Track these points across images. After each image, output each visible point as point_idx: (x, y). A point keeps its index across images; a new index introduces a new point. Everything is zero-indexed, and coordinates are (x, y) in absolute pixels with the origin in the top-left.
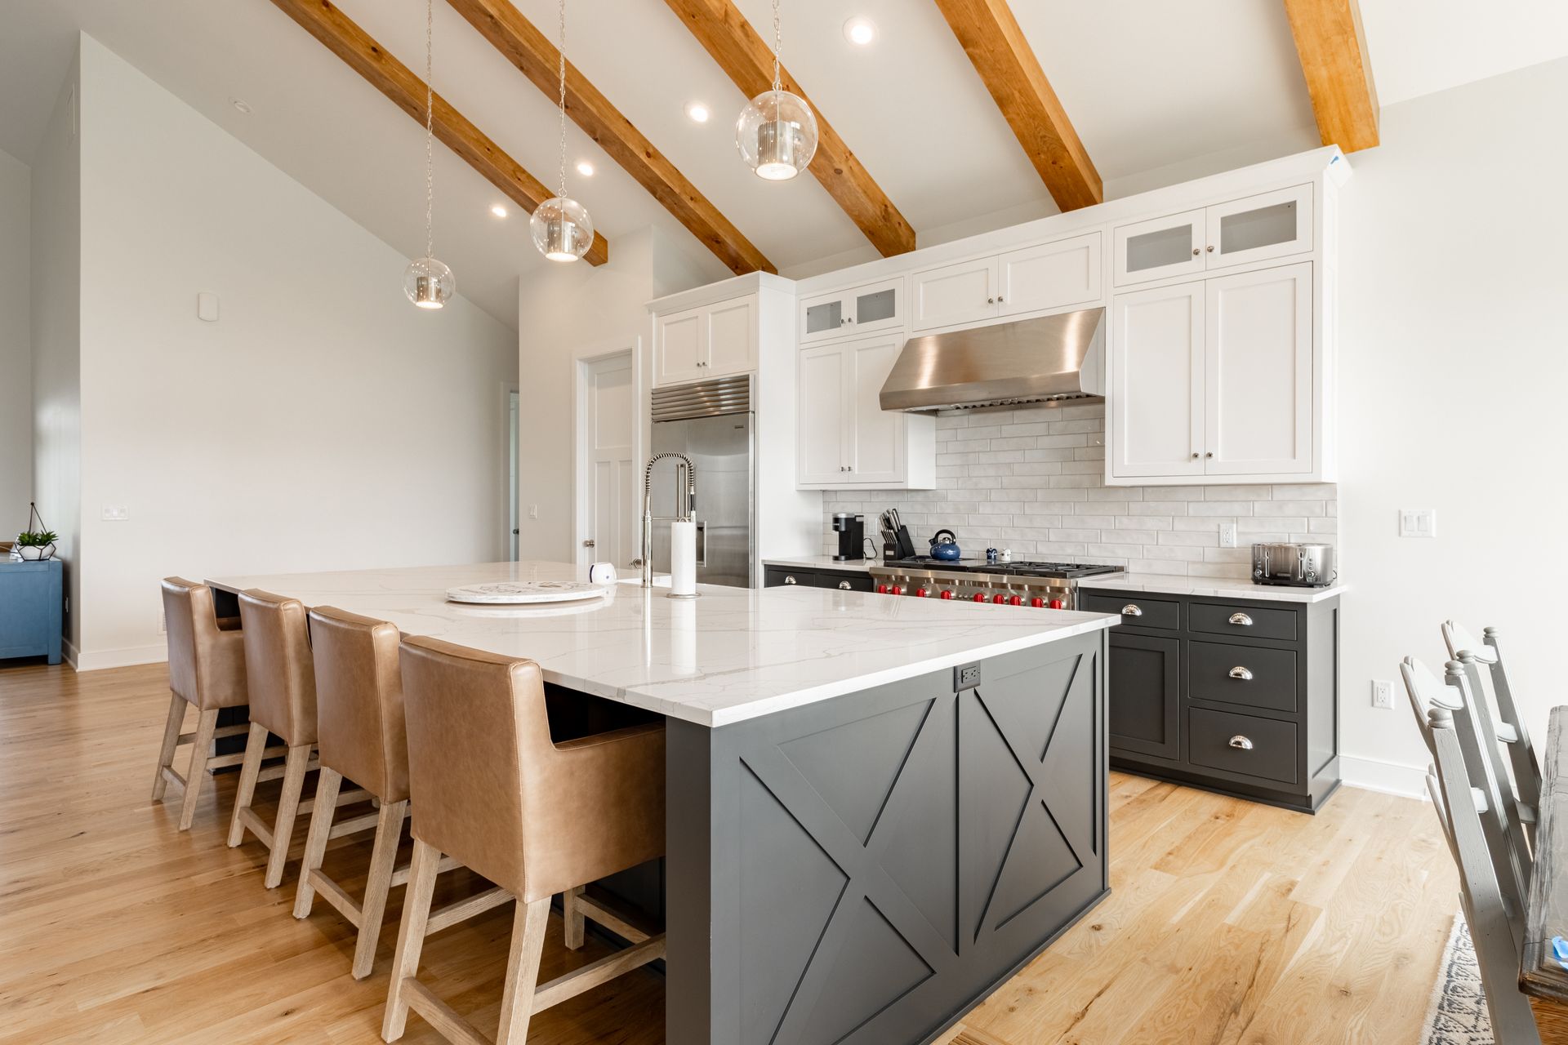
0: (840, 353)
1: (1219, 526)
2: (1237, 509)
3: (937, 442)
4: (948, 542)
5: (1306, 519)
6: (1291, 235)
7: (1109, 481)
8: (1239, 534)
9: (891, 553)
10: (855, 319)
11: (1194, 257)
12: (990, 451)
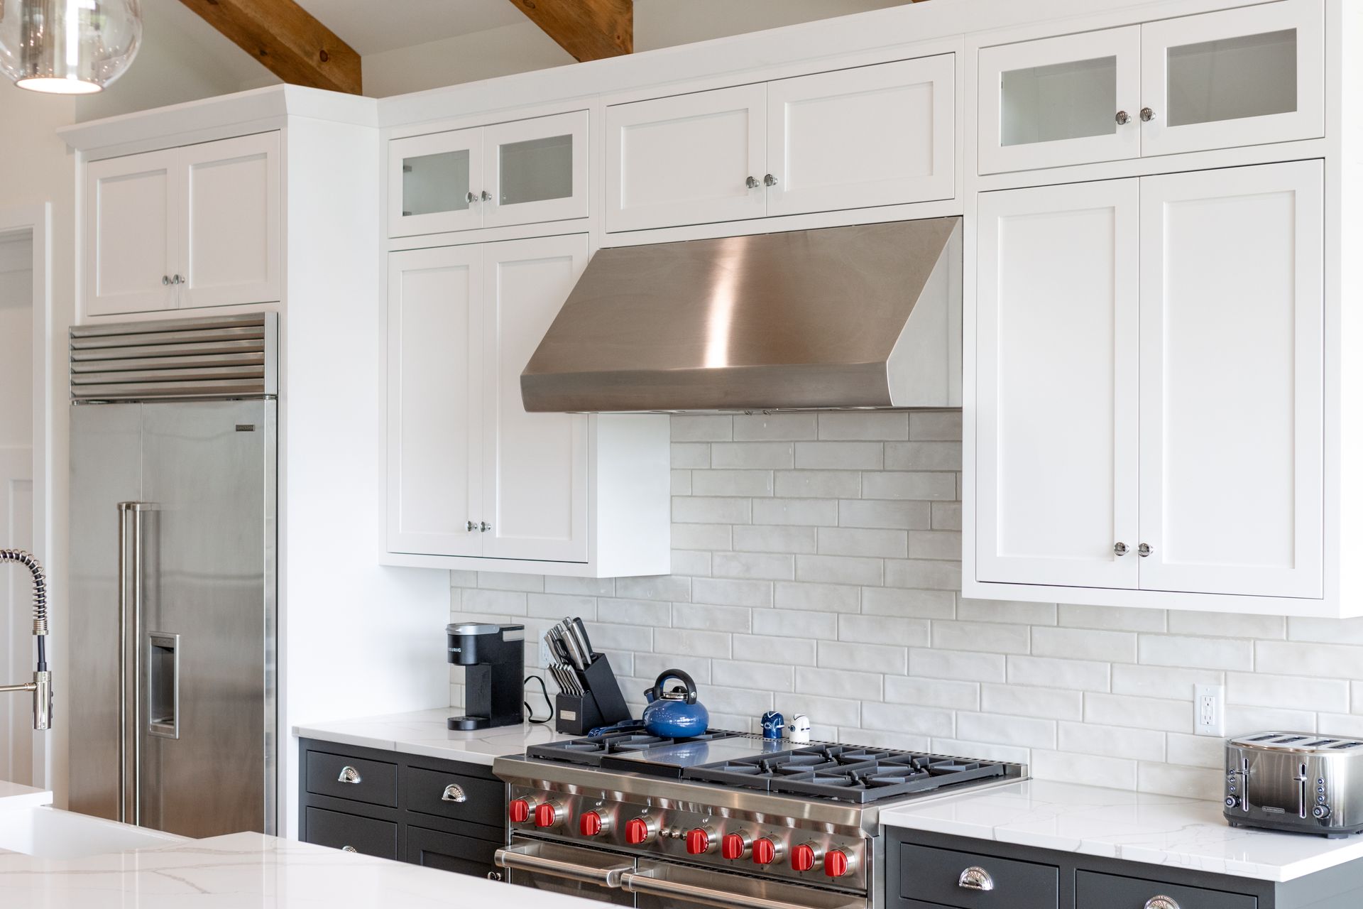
0: (467, 267)
1: (1194, 687)
2: (1227, 654)
3: (672, 469)
4: (683, 698)
5: (1348, 682)
6: (1284, 100)
7: (971, 589)
8: (1227, 707)
9: (569, 716)
10: (496, 193)
11: (1119, 125)
12: (775, 497)
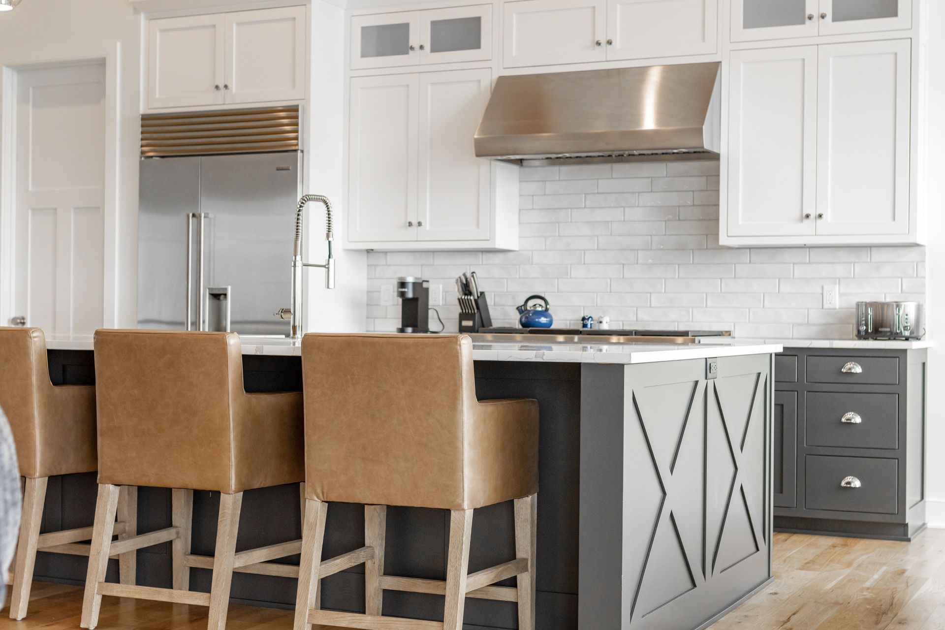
0: (408, 85)
1: (823, 287)
2: (839, 270)
3: (520, 196)
4: (539, 309)
5: (900, 280)
6: (891, 10)
7: (723, 240)
8: (841, 295)
9: (468, 323)
10: (428, 47)
11: (808, 21)
12: (585, 207)
